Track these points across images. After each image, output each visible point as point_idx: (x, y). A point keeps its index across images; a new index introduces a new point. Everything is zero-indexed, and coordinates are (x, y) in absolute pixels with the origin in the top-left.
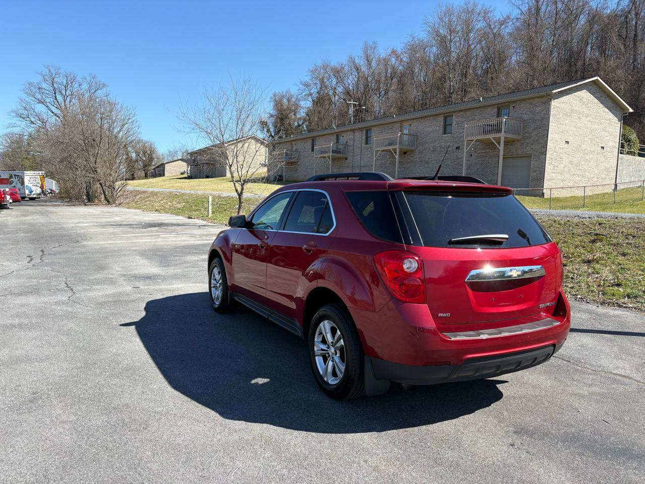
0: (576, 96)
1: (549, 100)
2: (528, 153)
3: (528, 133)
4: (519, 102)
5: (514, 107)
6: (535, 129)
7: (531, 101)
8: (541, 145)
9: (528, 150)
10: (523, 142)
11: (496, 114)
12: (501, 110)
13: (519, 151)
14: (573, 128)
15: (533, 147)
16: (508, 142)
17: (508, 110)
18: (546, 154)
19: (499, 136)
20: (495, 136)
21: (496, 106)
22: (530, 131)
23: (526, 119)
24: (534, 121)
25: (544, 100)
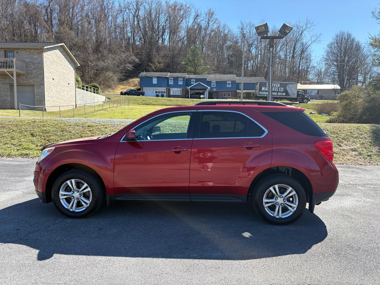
0: (54, 52)
1: (42, 52)
2: (31, 83)
3: (30, 70)
4: (20, 50)
5: (17, 52)
6: (34, 69)
7: (29, 50)
8: (40, 80)
9: (31, 81)
10: (27, 76)
11: (3, 55)
12: (7, 52)
13: (25, 81)
14: (55, 71)
15: (34, 80)
16: (18, 75)
17: (12, 53)
18: (44, 85)
19: (12, 70)
20: (9, 70)
21: (4, 49)
22: (31, 70)
23: (27, 61)
24: (33, 64)
25: (38, 51)
